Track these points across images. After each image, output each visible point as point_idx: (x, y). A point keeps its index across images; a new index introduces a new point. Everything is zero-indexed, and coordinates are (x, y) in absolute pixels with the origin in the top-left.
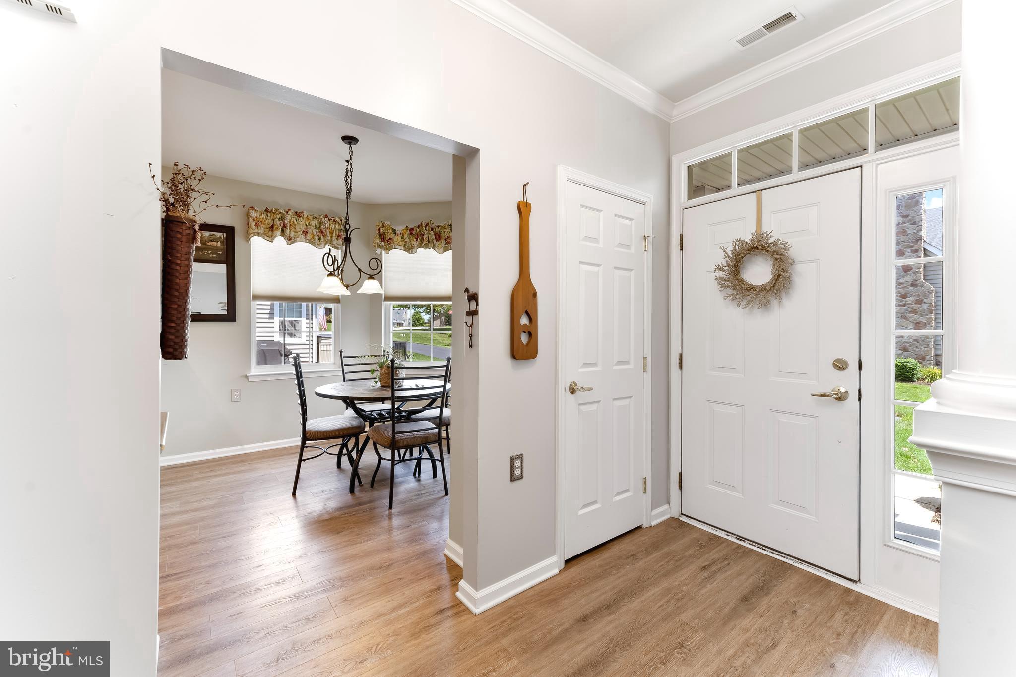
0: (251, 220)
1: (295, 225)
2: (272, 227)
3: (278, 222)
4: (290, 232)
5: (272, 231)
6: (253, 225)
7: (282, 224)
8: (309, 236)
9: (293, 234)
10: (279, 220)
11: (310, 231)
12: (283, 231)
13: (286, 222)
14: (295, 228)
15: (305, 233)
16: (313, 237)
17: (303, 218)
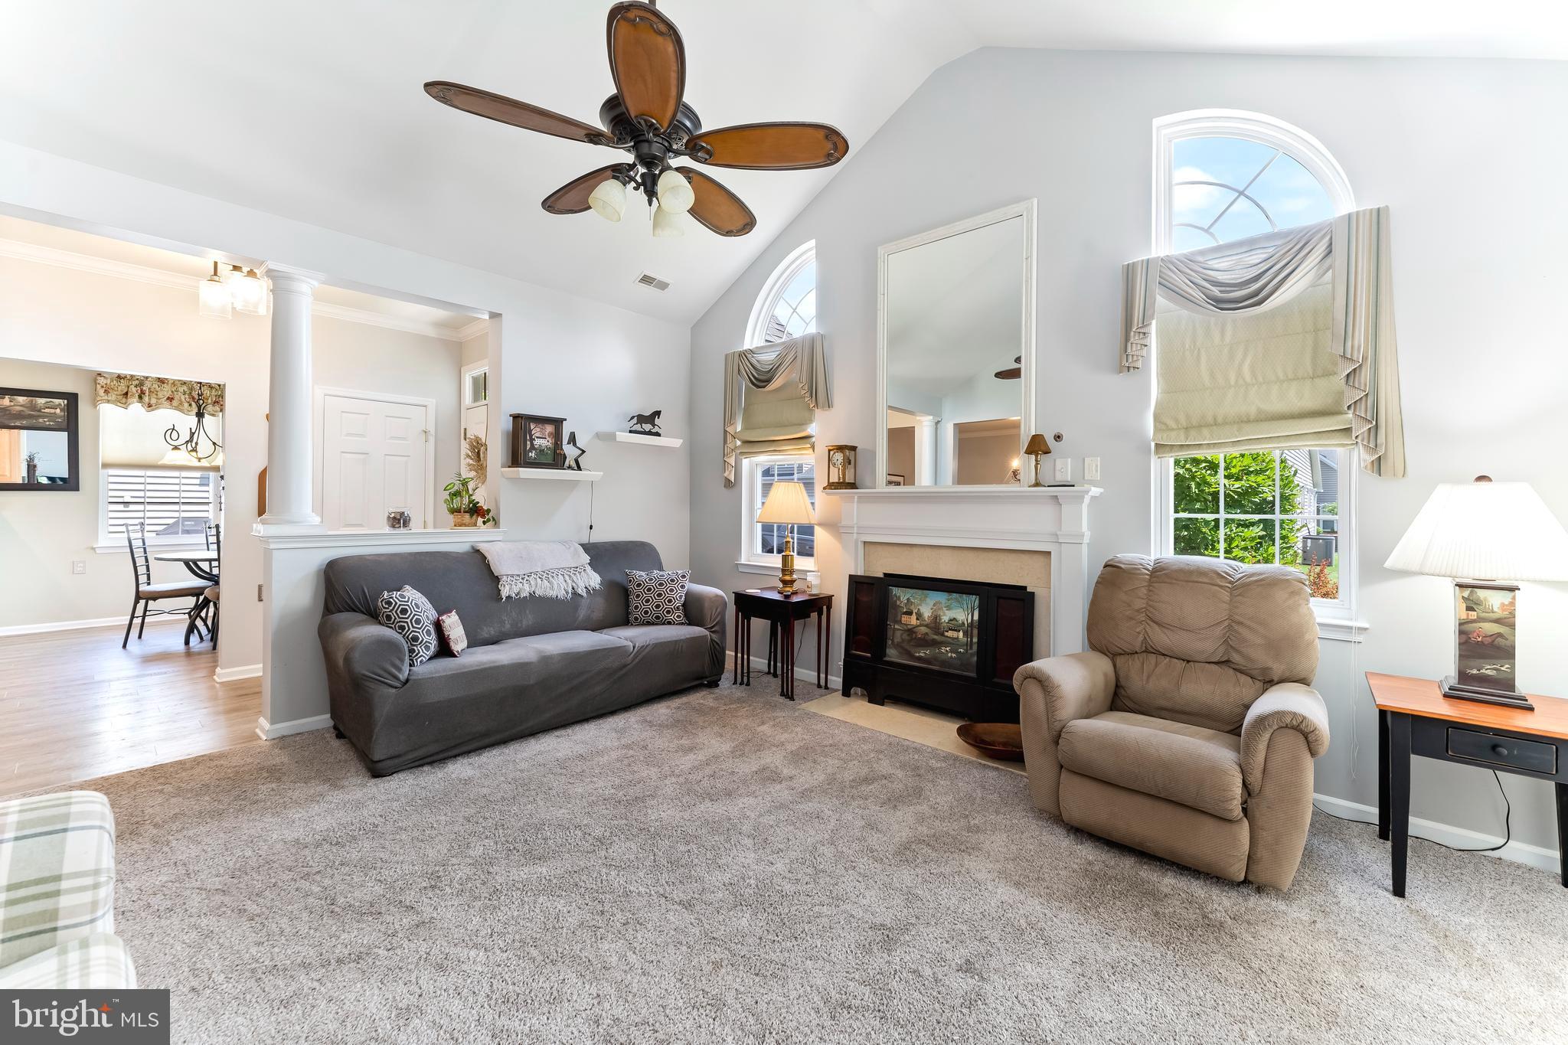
0: (99, 387)
1: (157, 392)
2: (127, 394)
3: (134, 389)
4: (150, 399)
5: (126, 398)
6: (101, 392)
7: (139, 391)
8: (175, 403)
9: (153, 401)
10: (136, 386)
11: (177, 397)
12: (140, 397)
13: (144, 388)
14: (157, 395)
15: (170, 399)
16: (181, 404)
17: (168, 384)
